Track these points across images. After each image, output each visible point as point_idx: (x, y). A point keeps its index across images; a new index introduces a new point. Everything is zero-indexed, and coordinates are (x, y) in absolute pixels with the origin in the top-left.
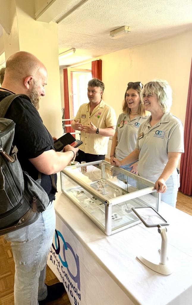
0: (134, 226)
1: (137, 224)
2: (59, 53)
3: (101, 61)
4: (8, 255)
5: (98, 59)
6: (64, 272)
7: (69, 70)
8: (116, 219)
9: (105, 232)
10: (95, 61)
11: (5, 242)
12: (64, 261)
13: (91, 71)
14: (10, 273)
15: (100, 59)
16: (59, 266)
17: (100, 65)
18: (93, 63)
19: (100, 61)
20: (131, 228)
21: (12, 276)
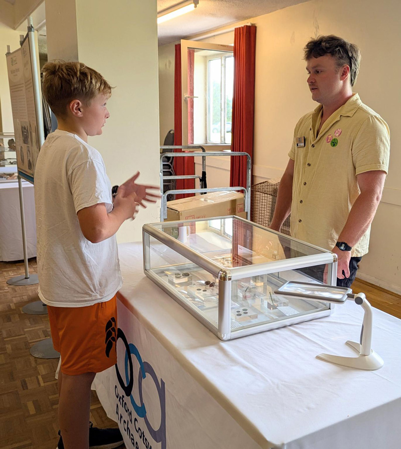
0: (278, 329)
1: (285, 327)
2: (158, 10)
3: (255, 28)
4: (28, 411)
5: (249, 24)
6: (139, 429)
7: (185, 45)
8: (243, 315)
9: (219, 334)
10: (242, 27)
11: (22, 386)
12: (139, 405)
13: (233, 49)
14: (30, 442)
15: (252, 24)
16: (131, 421)
17: (252, 36)
18: (238, 31)
19: (252, 28)
20: (271, 332)
21: (32, 446)
